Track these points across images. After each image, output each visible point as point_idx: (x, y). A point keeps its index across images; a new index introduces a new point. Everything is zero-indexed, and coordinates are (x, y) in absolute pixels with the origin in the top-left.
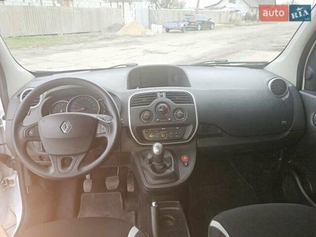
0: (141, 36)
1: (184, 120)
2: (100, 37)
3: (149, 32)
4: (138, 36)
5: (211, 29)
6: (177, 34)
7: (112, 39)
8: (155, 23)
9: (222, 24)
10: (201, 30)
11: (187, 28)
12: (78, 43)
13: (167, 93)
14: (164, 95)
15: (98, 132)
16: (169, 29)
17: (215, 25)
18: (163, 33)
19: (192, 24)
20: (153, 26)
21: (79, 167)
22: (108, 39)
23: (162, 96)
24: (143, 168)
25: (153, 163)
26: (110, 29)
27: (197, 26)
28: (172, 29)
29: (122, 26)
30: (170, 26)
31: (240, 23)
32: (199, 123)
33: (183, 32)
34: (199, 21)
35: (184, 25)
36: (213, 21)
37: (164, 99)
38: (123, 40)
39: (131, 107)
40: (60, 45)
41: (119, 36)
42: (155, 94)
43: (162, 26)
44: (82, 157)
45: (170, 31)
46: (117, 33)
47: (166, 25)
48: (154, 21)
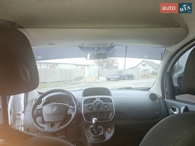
0: (94, 83)
1: (108, 110)
2: (70, 83)
3: (98, 81)
4: (92, 83)
5: (133, 79)
6: (114, 82)
7: (77, 84)
8: (101, 76)
9: (140, 77)
10: (127, 79)
11: (119, 78)
12: (58, 86)
13: (100, 98)
14: (99, 99)
15: (68, 112)
16: (109, 79)
17: (135, 77)
18: (106, 81)
19: (122, 76)
20: (100, 77)
21: (58, 127)
22: (75, 84)
23: (98, 99)
24: (88, 133)
25: (93, 130)
26: (76, 79)
27: (125, 77)
28: (111, 79)
29: (83, 78)
30: (109, 77)
31: (150, 76)
32: (115, 112)
33: (117, 81)
34: (126, 75)
35: (118, 77)
36: (134, 75)
37: (99, 100)
38: (83, 85)
39: (84, 104)
40: (47, 87)
41: (81, 83)
42: (95, 98)
43: (105, 78)
44: (59, 123)
45: (110, 80)
46: (80, 81)
47: (108, 77)
48: (101, 75)
